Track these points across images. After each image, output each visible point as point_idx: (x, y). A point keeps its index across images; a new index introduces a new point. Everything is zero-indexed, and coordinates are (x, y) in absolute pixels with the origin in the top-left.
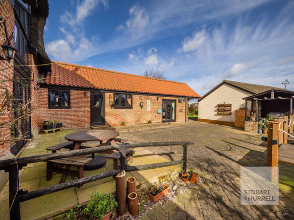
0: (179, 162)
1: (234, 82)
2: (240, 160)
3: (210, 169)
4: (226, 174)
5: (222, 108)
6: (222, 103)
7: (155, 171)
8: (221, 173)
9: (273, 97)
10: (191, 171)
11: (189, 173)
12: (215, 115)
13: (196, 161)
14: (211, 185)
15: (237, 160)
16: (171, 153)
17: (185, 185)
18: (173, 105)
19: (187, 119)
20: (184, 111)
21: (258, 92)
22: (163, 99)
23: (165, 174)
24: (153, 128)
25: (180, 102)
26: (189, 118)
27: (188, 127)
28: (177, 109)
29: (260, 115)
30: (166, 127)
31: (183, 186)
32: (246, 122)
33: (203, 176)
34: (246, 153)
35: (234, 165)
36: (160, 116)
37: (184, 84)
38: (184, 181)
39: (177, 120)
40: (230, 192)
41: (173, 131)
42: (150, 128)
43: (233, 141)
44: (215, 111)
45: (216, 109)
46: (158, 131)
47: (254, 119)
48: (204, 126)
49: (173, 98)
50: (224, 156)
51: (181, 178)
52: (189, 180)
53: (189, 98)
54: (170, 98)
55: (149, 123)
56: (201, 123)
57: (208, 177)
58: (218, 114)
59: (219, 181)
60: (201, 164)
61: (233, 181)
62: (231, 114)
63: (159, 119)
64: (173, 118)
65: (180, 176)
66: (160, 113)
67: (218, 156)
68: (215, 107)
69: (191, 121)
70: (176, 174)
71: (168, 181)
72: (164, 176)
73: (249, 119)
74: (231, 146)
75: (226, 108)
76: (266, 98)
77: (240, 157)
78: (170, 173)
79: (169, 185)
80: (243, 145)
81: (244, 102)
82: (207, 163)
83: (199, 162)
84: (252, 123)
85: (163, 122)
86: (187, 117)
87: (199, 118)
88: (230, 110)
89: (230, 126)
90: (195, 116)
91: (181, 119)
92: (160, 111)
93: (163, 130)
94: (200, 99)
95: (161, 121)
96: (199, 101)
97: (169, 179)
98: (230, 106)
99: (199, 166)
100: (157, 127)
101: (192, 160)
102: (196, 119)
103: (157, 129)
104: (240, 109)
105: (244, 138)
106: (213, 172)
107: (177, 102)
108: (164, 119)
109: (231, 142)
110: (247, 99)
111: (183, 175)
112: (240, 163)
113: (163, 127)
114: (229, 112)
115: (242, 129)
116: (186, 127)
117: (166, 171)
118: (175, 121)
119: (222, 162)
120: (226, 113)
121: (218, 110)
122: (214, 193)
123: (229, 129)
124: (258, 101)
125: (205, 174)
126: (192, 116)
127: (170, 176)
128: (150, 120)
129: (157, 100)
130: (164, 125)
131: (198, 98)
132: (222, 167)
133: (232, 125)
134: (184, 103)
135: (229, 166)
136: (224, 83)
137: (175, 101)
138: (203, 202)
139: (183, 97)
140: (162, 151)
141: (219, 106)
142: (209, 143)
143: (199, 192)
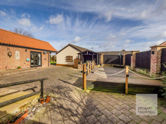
0: (38, 92)
1: (74, 45)
2: (74, 83)
3: (59, 92)
4: (67, 92)
5: (69, 58)
6: (69, 56)
7: (17, 103)
8: (64, 92)
9: (87, 54)
10: (47, 96)
11: (45, 97)
12: (65, 62)
13: (51, 89)
14: (58, 100)
15: (73, 83)
16: (34, 88)
17: (42, 105)
18: (39, 55)
19: (50, 65)
20: (47, 59)
21: (83, 51)
22: (31, 51)
23: (26, 103)
24: (22, 72)
25: (44, 53)
26: (51, 64)
27: (50, 69)
28: (42, 58)
29: (84, 61)
30: (33, 70)
31: (41, 106)
32: (78, 65)
33: (55, 97)
34: (77, 79)
35: (71, 86)
36: (29, 63)
37: (47, 43)
38: (41, 103)
39: (42, 65)
40: (67, 100)
41: (38, 73)
42: (19, 72)
43: (72, 74)
44: (65, 60)
45: (66, 58)
46: (27, 74)
47: (81, 63)
48: (59, 68)
49: (39, 51)
50: (67, 83)
51: (40, 102)
52: (45, 101)
53: (51, 52)
54: (37, 51)
55: (18, 68)
56: (57, 66)
57: (57, 96)
58: (67, 61)
59: (63, 97)
60: (54, 90)
61: (69, 95)
62: (72, 61)
63: (27, 65)
64: (40, 64)
65: (39, 100)
66: (29, 61)
67: (64, 83)
68: (65, 57)
69: (52, 66)
70: (36, 101)
71: (29, 107)
72: (26, 105)
73: (79, 63)
74: (71, 77)
75: (70, 58)
76: (85, 54)
77: (74, 82)
78: (31, 101)
79: (30, 109)
80: (76, 75)
81: (77, 55)
82: (58, 88)
83: (53, 89)
84: (81, 65)
85: (31, 67)
86: (50, 63)
87: (57, 64)
88: (72, 59)
89: (72, 67)
90: (55, 62)
91: (45, 65)
92: (29, 59)
93: (31, 73)
94: (57, 53)
95: (30, 67)
96: (57, 54)
97: (30, 105)
98: (72, 57)
99: (53, 92)
100: (25, 71)
101: (49, 89)
102: (55, 64)
103: (26, 72)
104: (76, 58)
105: (77, 72)
106: (60, 93)
107: (42, 53)
108: (32, 65)
109: (72, 75)
110: (79, 54)
111: (41, 100)
112: (74, 84)
113: (31, 71)
114: (72, 60)
115: (77, 68)
116: (48, 70)
117: (28, 101)
118: (41, 66)
119: (66, 86)
120: (70, 61)
121: (67, 59)
122: (59, 104)
123: (71, 69)
124: (83, 55)
125: (56, 95)
126: (53, 63)
127: (30, 103)
128: (19, 66)
129: (26, 51)
130: (32, 69)
131: (56, 52)
132: (65, 89)
133: (73, 66)
134: (47, 55)
135: (69, 87)
136: (69, 45)
137: (41, 53)
138: (52, 111)
139: (46, 51)
140: (27, 87)
141: (67, 57)
142: (61, 77)
143: (50, 107)
